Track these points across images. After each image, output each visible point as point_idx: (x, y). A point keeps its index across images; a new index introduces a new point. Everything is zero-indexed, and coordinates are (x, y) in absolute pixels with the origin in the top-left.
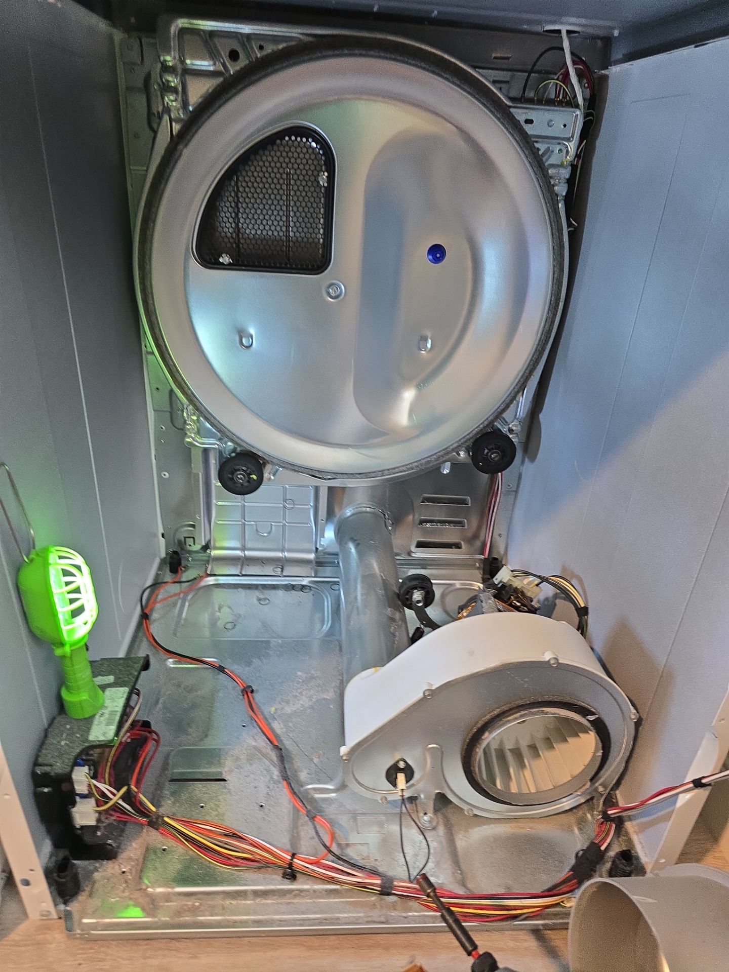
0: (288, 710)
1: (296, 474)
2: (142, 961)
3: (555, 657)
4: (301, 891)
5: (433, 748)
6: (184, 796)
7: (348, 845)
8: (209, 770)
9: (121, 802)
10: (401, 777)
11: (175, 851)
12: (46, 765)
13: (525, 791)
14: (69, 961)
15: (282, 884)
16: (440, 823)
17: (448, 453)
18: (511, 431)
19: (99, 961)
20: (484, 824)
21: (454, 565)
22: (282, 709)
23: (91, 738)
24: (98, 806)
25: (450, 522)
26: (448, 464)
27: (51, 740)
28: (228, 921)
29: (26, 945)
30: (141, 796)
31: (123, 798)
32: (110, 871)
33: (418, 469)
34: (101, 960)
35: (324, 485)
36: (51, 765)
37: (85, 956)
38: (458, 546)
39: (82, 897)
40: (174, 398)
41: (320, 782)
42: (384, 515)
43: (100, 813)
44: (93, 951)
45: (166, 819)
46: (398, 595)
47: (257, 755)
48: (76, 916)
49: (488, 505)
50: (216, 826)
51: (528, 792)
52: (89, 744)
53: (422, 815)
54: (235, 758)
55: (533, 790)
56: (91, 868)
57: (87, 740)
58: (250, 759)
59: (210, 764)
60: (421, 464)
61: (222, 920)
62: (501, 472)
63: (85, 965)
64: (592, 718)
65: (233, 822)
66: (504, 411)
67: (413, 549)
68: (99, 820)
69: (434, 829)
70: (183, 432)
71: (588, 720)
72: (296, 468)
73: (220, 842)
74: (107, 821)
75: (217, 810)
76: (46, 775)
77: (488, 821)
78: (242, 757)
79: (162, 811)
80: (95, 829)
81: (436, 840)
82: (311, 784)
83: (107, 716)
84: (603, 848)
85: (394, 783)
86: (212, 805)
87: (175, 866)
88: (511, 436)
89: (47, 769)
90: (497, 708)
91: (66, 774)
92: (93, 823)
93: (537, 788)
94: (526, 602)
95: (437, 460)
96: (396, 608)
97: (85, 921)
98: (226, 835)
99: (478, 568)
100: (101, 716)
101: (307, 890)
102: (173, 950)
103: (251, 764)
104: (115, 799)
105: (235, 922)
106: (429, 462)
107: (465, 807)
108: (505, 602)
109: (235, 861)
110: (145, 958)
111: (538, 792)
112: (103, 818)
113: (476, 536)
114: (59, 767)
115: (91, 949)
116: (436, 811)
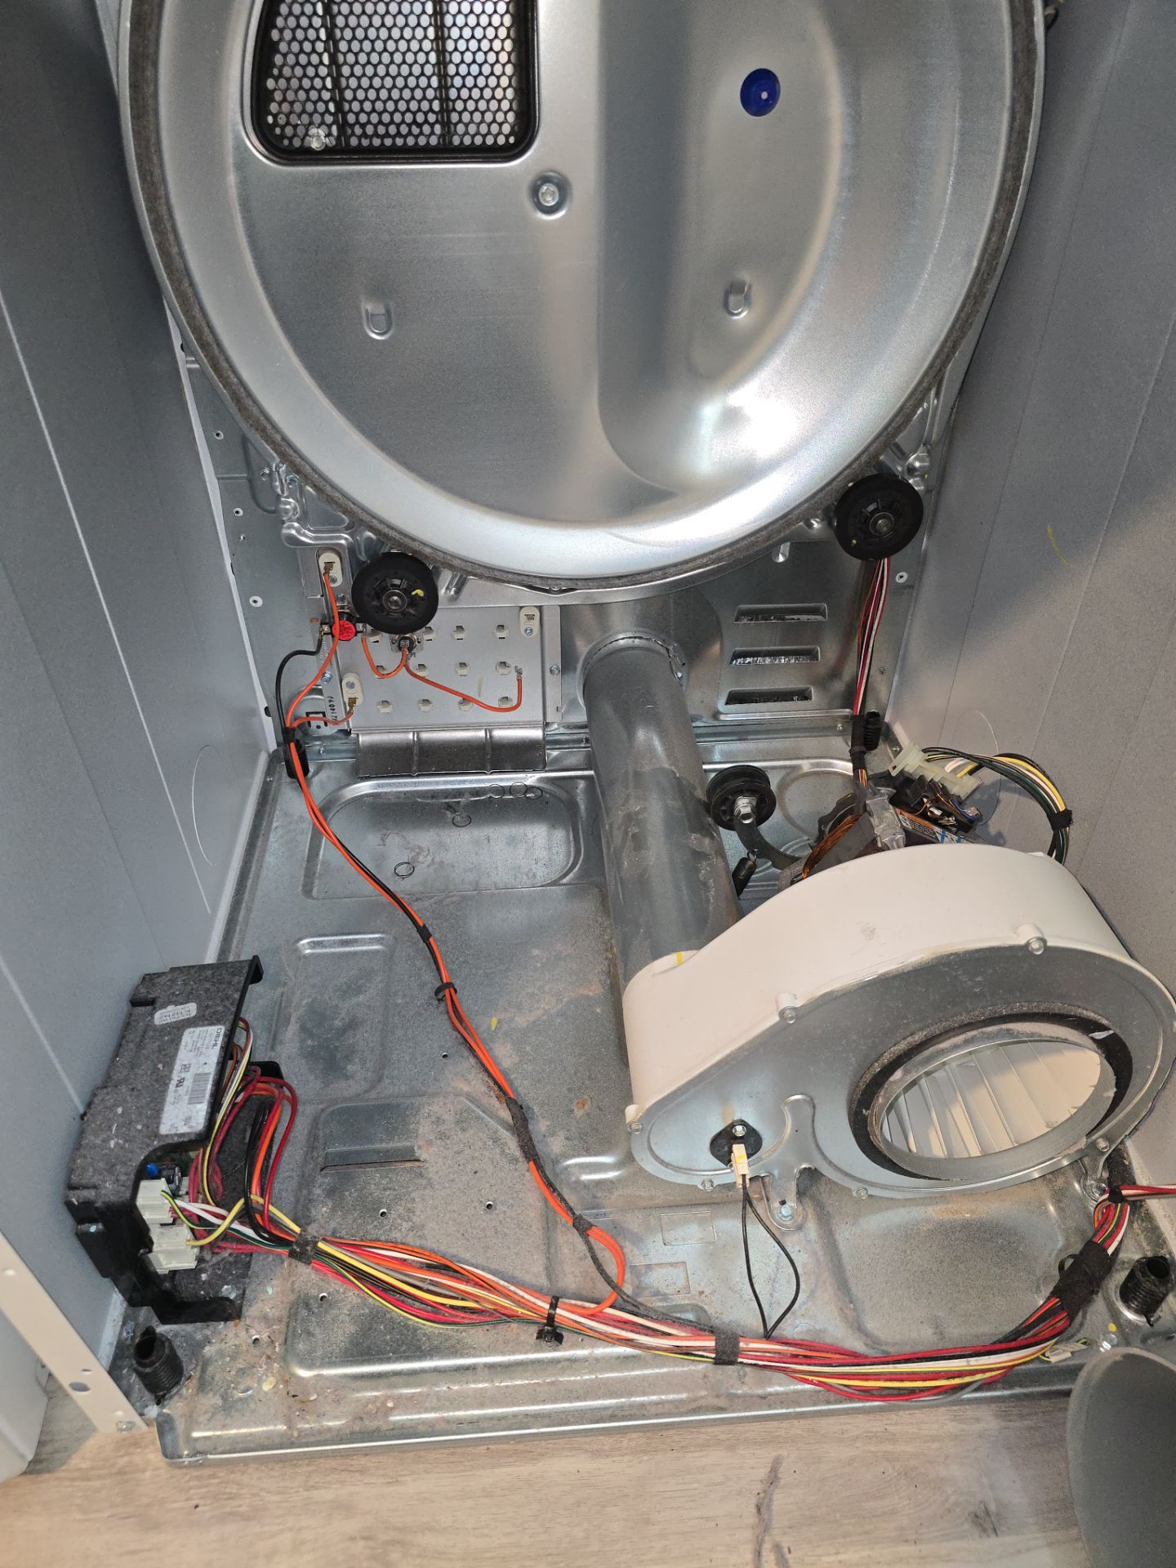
0: (521, 1021)
1: (496, 585)
2: (305, 1493)
3: (1040, 935)
4: (572, 1361)
5: (798, 1100)
6: (351, 1195)
7: (649, 1267)
8: (391, 1145)
9: (236, 1226)
10: (739, 1150)
11: (343, 1301)
12: (85, 1187)
13: (960, 1153)
14: (175, 1502)
15: (536, 1351)
16: (810, 1216)
17: (789, 524)
18: (911, 470)
19: (228, 1499)
20: (887, 1209)
21: (796, 730)
22: (512, 1020)
23: (164, 1129)
24: (196, 1238)
25: (786, 653)
26: (785, 548)
27: (90, 1139)
28: (448, 1421)
29: (99, 1477)
30: (272, 1208)
31: (239, 1217)
32: (232, 1341)
33: (732, 559)
34: (232, 1497)
35: (553, 602)
36: (95, 1187)
37: (204, 1490)
38: (804, 696)
39: (187, 1389)
40: (252, 452)
41: (588, 1153)
42: (668, 650)
43: (202, 1248)
44: (216, 1481)
45: (321, 1245)
46: (707, 808)
47: (474, 1111)
48: (180, 1426)
49: (862, 617)
50: (412, 1252)
51: (966, 1156)
52: (162, 1143)
53: (777, 1204)
54: (433, 1119)
55: (975, 1152)
56: (199, 1337)
57: (156, 1135)
58: (462, 1122)
59: (391, 1133)
60: (738, 550)
61: (437, 1420)
62: (888, 556)
63: (206, 1508)
64: (1100, 1035)
65: (442, 1240)
66: (899, 430)
67: (721, 706)
68: (200, 1260)
69: (800, 1228)
70: (276, 518)
71: (1092, 1038)
72: (498, 575)
73: (423, 1280)
74: (215, 1260)
75: (409, 1219)
76: (87, 1204)
77: (892, 1203)
78: (445, 1117)
79: (313, 1230)
80: (194, 1273)
81: (805, 1248)
82: (574, 1156)
83: (188, 1083)
84: (1110, 1251)
85: (726, 1159)
86: (401, 1210)
87: (343, 1330)
88: (911, 481)
89: (89, 1194)
90: (922, 1029)
91: (124, 1204)
92: (192, 1265)
93: (982, 1150)
94: (950, 807)
95: (769, 538)
96: (707, 831)
97: (196, 1434)
98: (430, 1267)
99: (842, 733)
100: (177, 1086)
101: (585, 1360)
102: (354, 1472)
103: (463, 1130)
104: (224, 1225)
105: (460, 1422)
106: (753, 544)
107: (853, 1186)
108: (912, 811)
109: (450, 1314)
110: (308, 1489)
111: (985, 1155)
112: (208, 1257)
113: (835, 673)
114: (110, 1191)
115: (214, 1476)
116: (801, 1194)
